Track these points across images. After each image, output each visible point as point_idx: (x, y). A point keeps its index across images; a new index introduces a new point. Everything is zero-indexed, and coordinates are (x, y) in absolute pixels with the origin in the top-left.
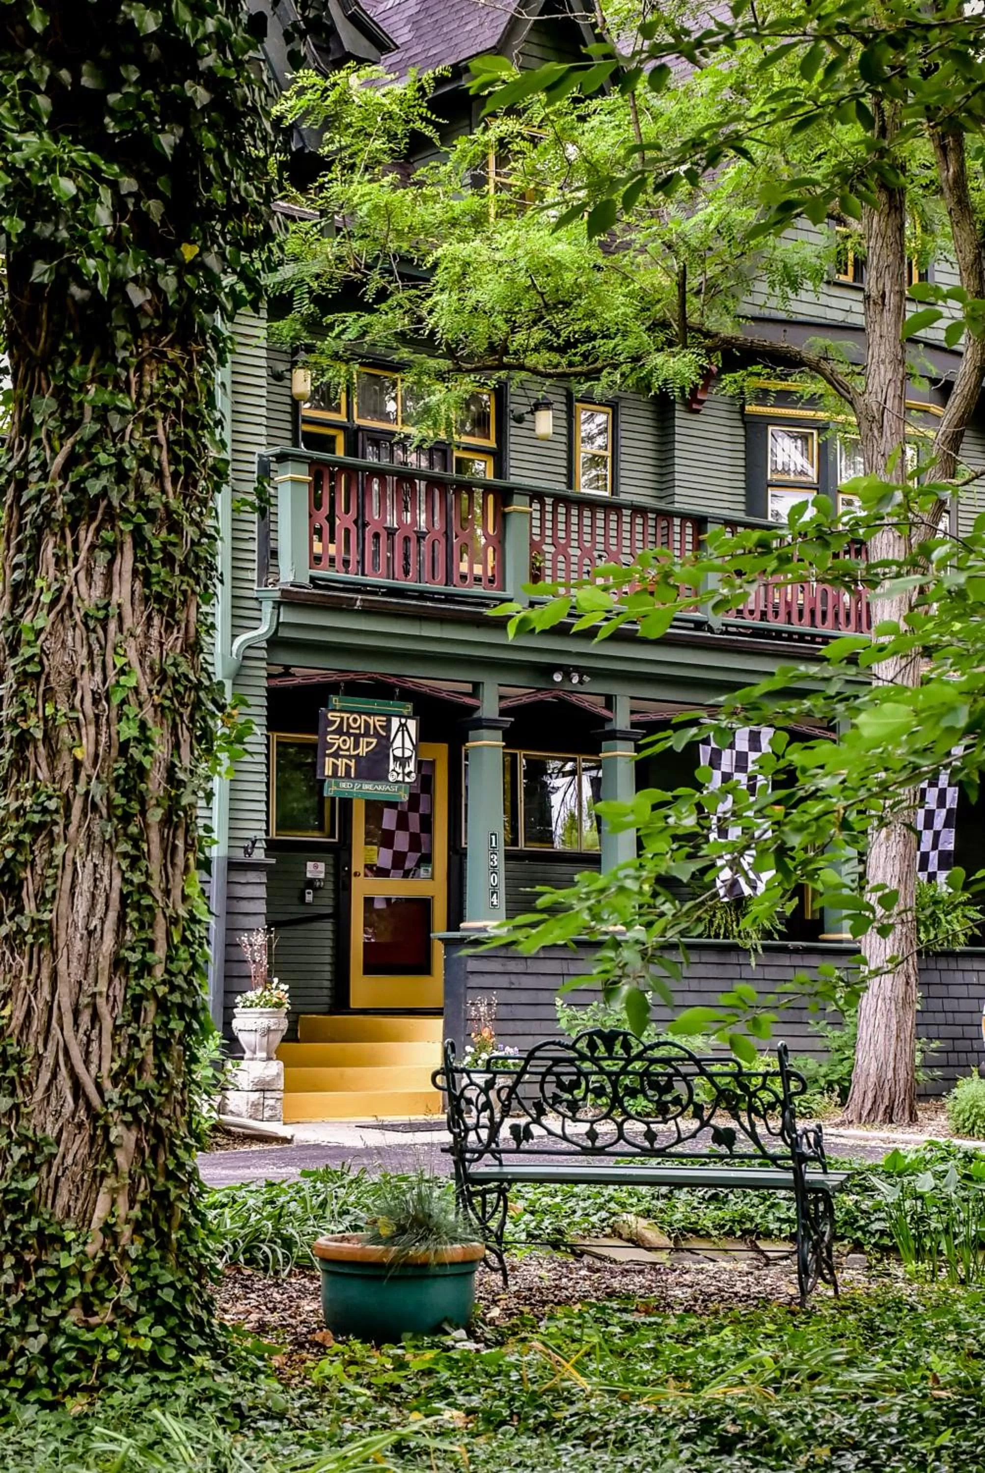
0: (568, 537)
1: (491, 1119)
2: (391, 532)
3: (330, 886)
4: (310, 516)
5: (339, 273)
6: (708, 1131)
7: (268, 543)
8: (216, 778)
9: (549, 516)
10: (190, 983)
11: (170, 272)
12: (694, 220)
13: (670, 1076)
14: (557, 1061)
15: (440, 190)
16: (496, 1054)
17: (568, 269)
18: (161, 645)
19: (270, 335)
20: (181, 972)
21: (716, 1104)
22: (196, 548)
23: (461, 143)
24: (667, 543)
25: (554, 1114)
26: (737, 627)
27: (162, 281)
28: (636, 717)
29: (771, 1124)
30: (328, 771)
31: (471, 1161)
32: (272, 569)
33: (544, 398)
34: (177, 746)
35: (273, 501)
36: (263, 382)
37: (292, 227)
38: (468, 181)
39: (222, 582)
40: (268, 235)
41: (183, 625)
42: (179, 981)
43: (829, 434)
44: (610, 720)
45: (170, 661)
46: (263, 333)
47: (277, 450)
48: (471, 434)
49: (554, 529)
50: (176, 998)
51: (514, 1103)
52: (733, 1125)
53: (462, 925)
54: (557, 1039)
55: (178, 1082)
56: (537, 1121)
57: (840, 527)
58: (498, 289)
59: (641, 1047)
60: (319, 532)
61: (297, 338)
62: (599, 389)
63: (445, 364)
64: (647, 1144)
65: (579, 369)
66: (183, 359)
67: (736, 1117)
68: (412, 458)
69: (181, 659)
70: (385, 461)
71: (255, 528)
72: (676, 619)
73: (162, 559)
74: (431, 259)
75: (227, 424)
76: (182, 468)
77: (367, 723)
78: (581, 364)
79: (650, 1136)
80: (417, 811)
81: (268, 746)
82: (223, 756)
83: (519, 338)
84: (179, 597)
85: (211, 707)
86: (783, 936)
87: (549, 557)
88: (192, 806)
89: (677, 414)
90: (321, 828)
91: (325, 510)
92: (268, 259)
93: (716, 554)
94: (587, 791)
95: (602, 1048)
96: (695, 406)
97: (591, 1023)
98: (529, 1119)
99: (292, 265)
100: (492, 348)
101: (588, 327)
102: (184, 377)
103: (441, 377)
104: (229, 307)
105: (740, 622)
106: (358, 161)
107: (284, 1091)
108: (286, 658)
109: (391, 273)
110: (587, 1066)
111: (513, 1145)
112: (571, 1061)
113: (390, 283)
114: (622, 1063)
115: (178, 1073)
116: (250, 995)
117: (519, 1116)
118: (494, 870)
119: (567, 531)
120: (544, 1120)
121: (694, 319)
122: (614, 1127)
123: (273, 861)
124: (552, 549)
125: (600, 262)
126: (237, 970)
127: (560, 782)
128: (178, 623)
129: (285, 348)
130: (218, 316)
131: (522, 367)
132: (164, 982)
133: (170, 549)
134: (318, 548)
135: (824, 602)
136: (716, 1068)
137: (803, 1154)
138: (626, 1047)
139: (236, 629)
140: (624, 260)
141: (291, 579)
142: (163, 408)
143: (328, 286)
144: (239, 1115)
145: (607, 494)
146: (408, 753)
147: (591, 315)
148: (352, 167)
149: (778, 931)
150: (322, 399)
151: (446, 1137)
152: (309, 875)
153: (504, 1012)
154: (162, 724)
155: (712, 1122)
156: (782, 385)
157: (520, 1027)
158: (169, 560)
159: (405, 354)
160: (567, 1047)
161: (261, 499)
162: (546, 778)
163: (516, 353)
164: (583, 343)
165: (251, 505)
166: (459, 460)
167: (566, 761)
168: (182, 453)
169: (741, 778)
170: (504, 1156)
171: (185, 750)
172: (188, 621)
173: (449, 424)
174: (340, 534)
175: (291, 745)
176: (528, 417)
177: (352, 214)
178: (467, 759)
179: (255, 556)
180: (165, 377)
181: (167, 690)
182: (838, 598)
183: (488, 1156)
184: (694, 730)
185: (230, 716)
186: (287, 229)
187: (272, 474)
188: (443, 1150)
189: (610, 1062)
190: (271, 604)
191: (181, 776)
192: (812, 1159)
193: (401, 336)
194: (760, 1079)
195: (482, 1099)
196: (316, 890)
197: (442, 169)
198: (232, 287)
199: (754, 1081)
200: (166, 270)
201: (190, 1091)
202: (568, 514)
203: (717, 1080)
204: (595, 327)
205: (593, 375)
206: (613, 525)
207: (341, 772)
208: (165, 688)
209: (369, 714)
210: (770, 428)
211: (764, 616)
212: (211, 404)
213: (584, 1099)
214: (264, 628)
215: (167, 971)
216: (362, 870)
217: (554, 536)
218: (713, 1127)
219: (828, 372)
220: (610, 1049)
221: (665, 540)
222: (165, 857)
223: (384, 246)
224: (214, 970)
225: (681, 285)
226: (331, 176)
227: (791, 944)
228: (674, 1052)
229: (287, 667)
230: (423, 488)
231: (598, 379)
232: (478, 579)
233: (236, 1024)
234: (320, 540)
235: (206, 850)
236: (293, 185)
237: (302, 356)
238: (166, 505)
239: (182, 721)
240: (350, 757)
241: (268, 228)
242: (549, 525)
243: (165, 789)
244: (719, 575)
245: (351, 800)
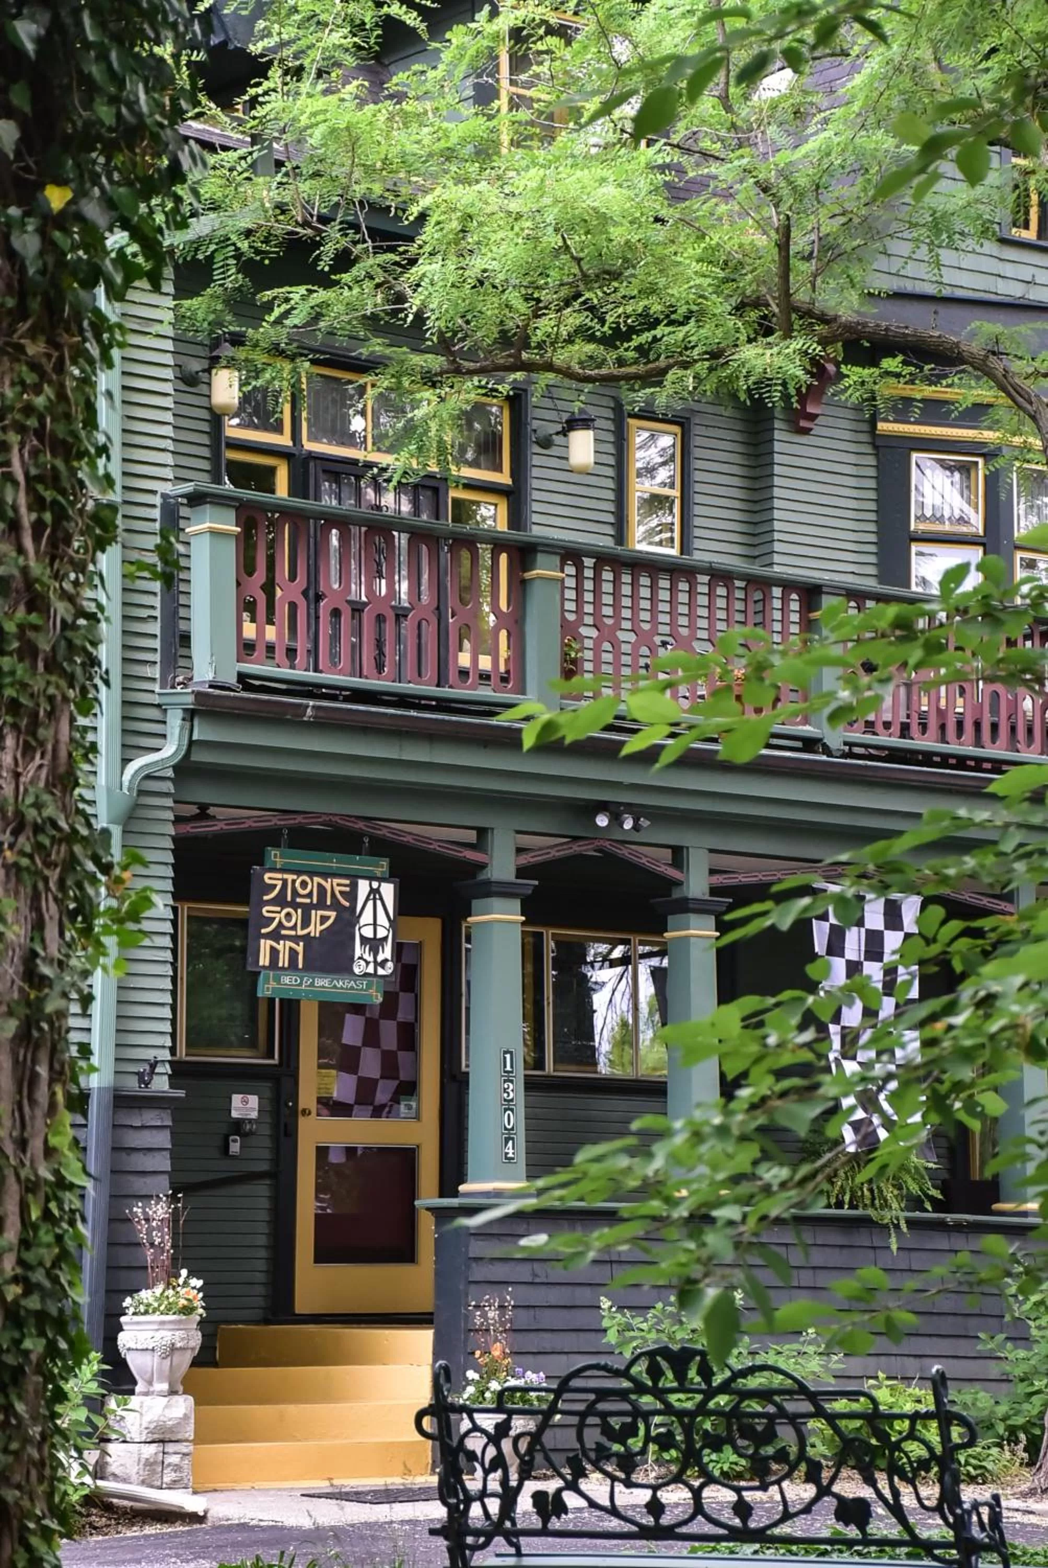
0: (617, 616)
1: (504, 1482)
2: (357, 609)
3: (266, 1130)
4: (238, 584)
5: (281, 228)
6: (829, 1503)
7: (175, 625)
8: (99, 972)
9: (589, 585)
10: (55, 1280)
11: (30, 228)
12: (803, 150)
13: (770, 1417)
14: (603, 1394)
15: (428, 105)
16: (512, 1382)
17: (616, 224)
18: (17, 775)
19: (180, 318)
20: (41, 1264)
21: (840, 1462)
22: (69, 634)
23: (457, 35)
24: (761, 624)
25: (597, 1475)
26: (866, 746)
27: (17, 242)
28: (718, 880)
29: (924, 1492)
30: (264, 960)
31: (476, 1548)
32: (182, 662)
33: (581, 411)
34: (39, 926)
35: (183, 562)
36: (168, 388)
37: (212, 160)
38: (470, 92)
39: (107, 683)
40: (176, 174)
41: (49, 747)
42: (39, 1276)
43: (1000, 463)
44: (679, 884)
45: (30, 800)
46: (169, 316)
47: (188, 488)
48: (475, 464)
49: (597, 603)
50: (33, 1303)
51: (539, 1458)
52: (867, 1493)
53: (462, 1188)
54: (602, 1360)
55: (35, 1431)
56: (572, 1486)
57: (1018, 601)
58: (514, 252)
59: (728, 1374)
60: (248, 606)
61: (219, 323)
62: (662, 398)
63: (435, 362)
64: (737, 1522)
65: (632, 370)
66: (49, 356)
67: (870, 1481)
68: (388, 499)
69: (46, 797)
70: (349, 503)
71: (157, 602)
72: (775, 736)
73: (19, 651)
74: (415, 210)
75: (116, 451)
76: (48, 517)
77: (322, 890)
78: (636, 362)
79: (742, 1509)
80: (393, 1017)
81: (174, 923)
82: (110, 942)
83: (545, 326)
84: (44, 707)
85: (90, 866)
86: (938, 1206)
87: (589, 643)
88: (62, 1014)
89: (777, 435)
90: (252, 1044)
91: (260, 576)
92: (176, 210)
93: (833, 637)
94: (647, 989)
95: (670, 1375)
96: (803, 423)
97: (653, 1335)
98: (558, 1483)
99: (212, 215)
100: (504, 339)
101: (646, 308)
102: (50, 382)
103: (431, 380)
104: (118, 279)
105: (869, 738)
106: (306, 62)
107: (196, 1442)
108: (204, 794)
109: (356, 227)
110: (647, 1401)
111: (536, 1522)
112: (622, 1395)
113: (355, 243)
114: (699, 1397)
115: (35, 1418)
116: (145, 1295)
117: (545, 1478)
118: (508, 1105)
119: (616, 606)
120: (583, 1485)
121: (801, 296)
122: (686, 1494)
123: (181, 1093)
124: (594, 633)
125: (663, 213)
126: (125, 1257)
127: (604, 975)
128: (42, 744)
129: (200, 337)
130: (100, 291)
131: (549, 367)
132: (15, 1280)
133: (31, 634)
134: (250, 631)
135: (995, 709)
136: (841, 1405)
137: (972, 1540)
138: (706, 1373)
139: (128, 753)
140: (699, 206)
141: (210, 676)
142: (21, 429)
143: (264, 247)
144: (125, 1480)
145: (674, 552)
146: (381, 933)
147: (650, 290)
148: (298, 72)
149: (932, 1199)
150: (256, 412)
151: (437, 1511)
152: (235, 1114)
153: (525, 1319)
154: (17, 893)
155: (836, 1488)
156: (928, 391)
157: (547, 1341)
158: (28, 652)
159: (376, 346)
160: (617, 1373)
161: (165, 562)
162: (587, 970)
163: (540, 346)
164: (638, 333)
165: (151, 567)
166: (456, 502)
167: (614, 944)
168: (48, 495)
169: (873, 971)
170: (523, 1540)
171: (51, 931)
172: (57, 742)
173: (441, 448)
174: (283, 611)
175: (209, 921)
176: (558, 439)
177: (299, 141)
178: (468, 941)
179: (157, 644)
180: (22, 383)
181: (24, 843)
182: (1015, 705)
183: (499, 1540)
184: (806, 901)
185: (119, 881)
186: (205, 164)
187: (182, 524)
188: (433, 1532)
189: (682, 1396)
190: (180, 714)
191: (46, 970)
192: (987, 1548)
193: (373, 322)
194: (907, 1423)
195: (491, 1452)
196: (244, 1135)
197: (431, 74)
198: (121, 251)
199: (898, 1425)
200: (24, 224)
201: (53, 1446)
202: (616, 582)
203: (842, 1423)
204: (657, 308)
205: (655, 378)
206: (683, 598)
207: (284, 961)
208: (22, 839)
209: (325, 875)
210: (915, 456)
211: (905, 731)
212: (91, 422)
213: (643, 1451)
214: (170, 750)
215: (21, 1262)
216: (313, 1106)
217: (596, 614)
218: (836, 1496)
219: (999, 373)
220: (681, 1376)
221: (759, 619)
222: (20, 1092)
223: (346, 188)
224: (90, 1258)
225: (784, 245)
226: (266, 85)
227: (950, 1218)
228: (778, 1380)
229: (203, 807)
230: (404, 542)
231: (659, 384)
232: (485, 677)
233: (124, 1340)
234: (253, 620)
235: (82, 1080)
236: (211, 97)
237: (227, 351)
238: (25, 570)
239: (48, 889)
240: (296, 939)
241: (175, 164)
242: (589, 597)
243: (21, 990)
244: (839, 671)
245: (298, 1002)
